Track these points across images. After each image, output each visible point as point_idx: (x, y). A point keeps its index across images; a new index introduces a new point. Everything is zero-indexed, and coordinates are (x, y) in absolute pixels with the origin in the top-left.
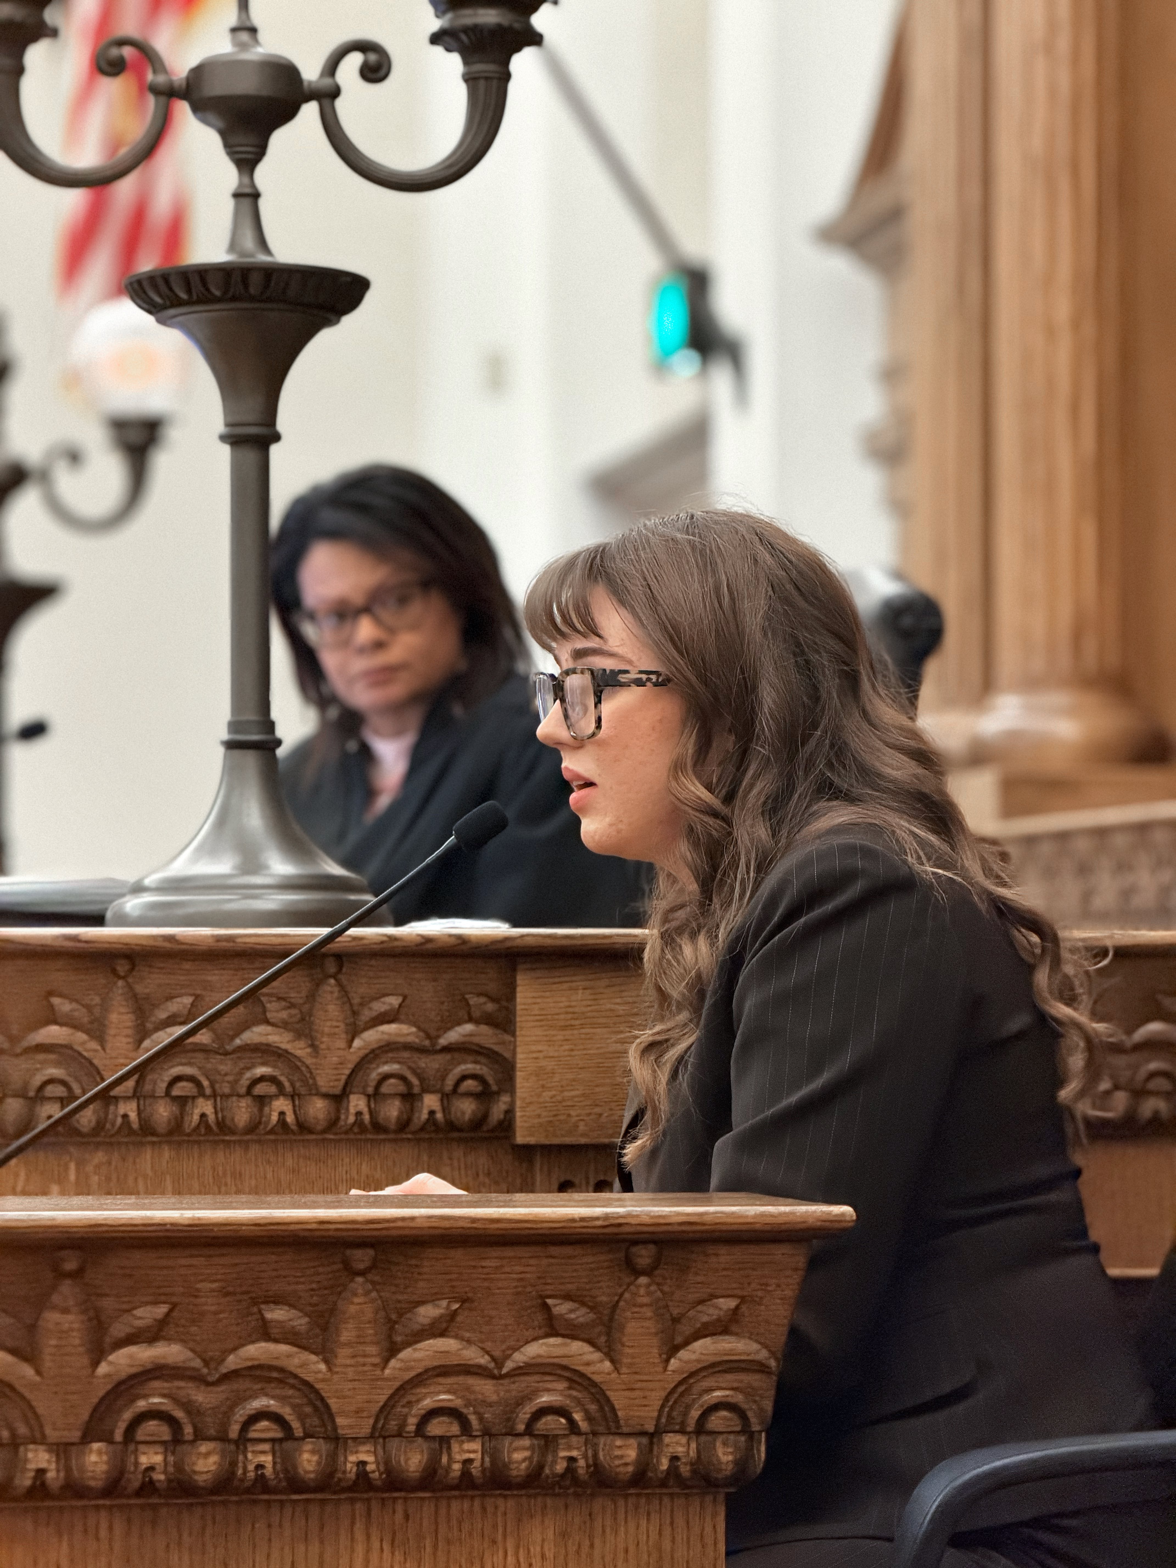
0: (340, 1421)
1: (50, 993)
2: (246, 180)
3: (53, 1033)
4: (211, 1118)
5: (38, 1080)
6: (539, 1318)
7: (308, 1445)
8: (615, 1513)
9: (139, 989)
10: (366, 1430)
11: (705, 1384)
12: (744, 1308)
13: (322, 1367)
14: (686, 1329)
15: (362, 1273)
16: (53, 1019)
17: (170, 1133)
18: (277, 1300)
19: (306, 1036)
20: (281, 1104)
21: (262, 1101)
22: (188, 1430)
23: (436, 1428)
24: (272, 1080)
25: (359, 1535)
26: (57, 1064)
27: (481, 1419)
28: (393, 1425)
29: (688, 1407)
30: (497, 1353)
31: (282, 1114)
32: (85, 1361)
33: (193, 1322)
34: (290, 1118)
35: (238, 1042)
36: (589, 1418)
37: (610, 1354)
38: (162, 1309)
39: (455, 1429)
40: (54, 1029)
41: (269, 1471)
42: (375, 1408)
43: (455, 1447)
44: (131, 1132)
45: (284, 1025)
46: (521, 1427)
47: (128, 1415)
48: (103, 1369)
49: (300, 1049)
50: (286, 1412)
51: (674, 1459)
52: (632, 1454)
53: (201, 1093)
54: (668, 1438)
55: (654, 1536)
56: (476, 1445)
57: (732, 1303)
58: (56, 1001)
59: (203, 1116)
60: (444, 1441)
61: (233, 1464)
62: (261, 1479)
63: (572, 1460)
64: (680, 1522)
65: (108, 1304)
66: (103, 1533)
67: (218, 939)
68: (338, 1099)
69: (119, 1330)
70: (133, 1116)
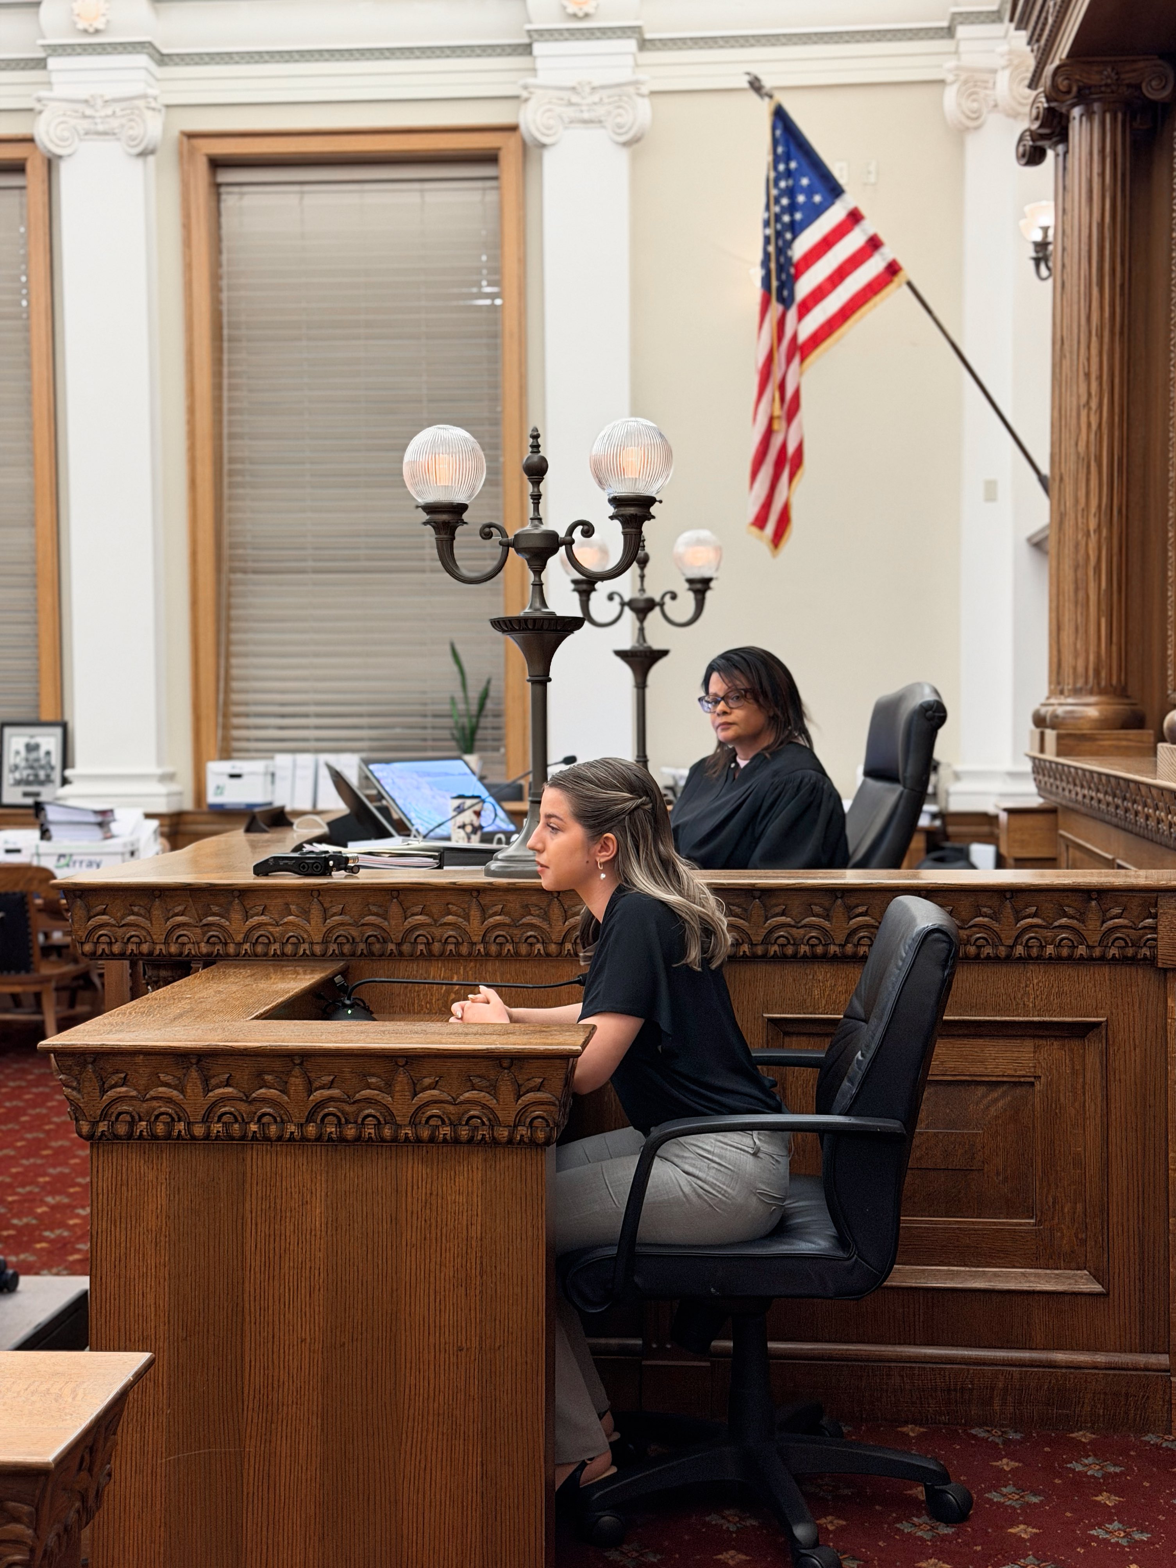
0: (397, 1118)
1: (448, 904)
2: (537, 579)
3: (450, 918)
4: (512, 951)
5: (446, 936)
6: (469, 1084)
7: (387, 1126)
8: (504, 1153)
9: (482, 902)
10: (407, 1122)
11: (532, 1109)
12: (545, 1082)
13: (390, 1099)
14: (523, 1089)
15: (402, 1066)
16: (449, 914)
17: (497, 956)
18: (373, 1075)
19: (546, 920)
20: (539, 946)
21: (531, 944)
22: (343, 1120)
23: (433, 1122)
24: (535, 937)
25: (410, 1157)
26: (452, 930)
27: (449, 1119)
28: (417, 1120)
29: (527, 1117)
30: (454, 1096)
31: (539, 950)
32: (305, 1094)
33: (343, 1082)
34: (542, 952)
35: (520, 922)
36: (489, 1120)
37: (495, 1097)
38: (332, 1077)
39: (440, 1123)
40: (450, 917)
41: (373, 1135)
42: (410, 1115)
43: (441, 1129)
44: (482, 956)
45: (538, 916)
46: (464, 1123)
47: (321, 1114)
48: (312, 1098)
49: (545, 926)
50: (378, 1114)
51: (522, 1136)
52: (506, 1133)
53: (507, 941)
54: (519, 1128)
55: (519, 1161)
56: (449, 1128)
57: (540, 1080)
58: (450, 906)
59: (509, 950)
60: (437, 1127)
61: (361, 1132)
62: (370, 1138)
63: (483, 1135)
64: (529, 1157)
65: (312, 1075)
66: (319, 1154)
67: (509, 884)
68: (562, 944)
69: (316, 1084)
70: (482, 950)
